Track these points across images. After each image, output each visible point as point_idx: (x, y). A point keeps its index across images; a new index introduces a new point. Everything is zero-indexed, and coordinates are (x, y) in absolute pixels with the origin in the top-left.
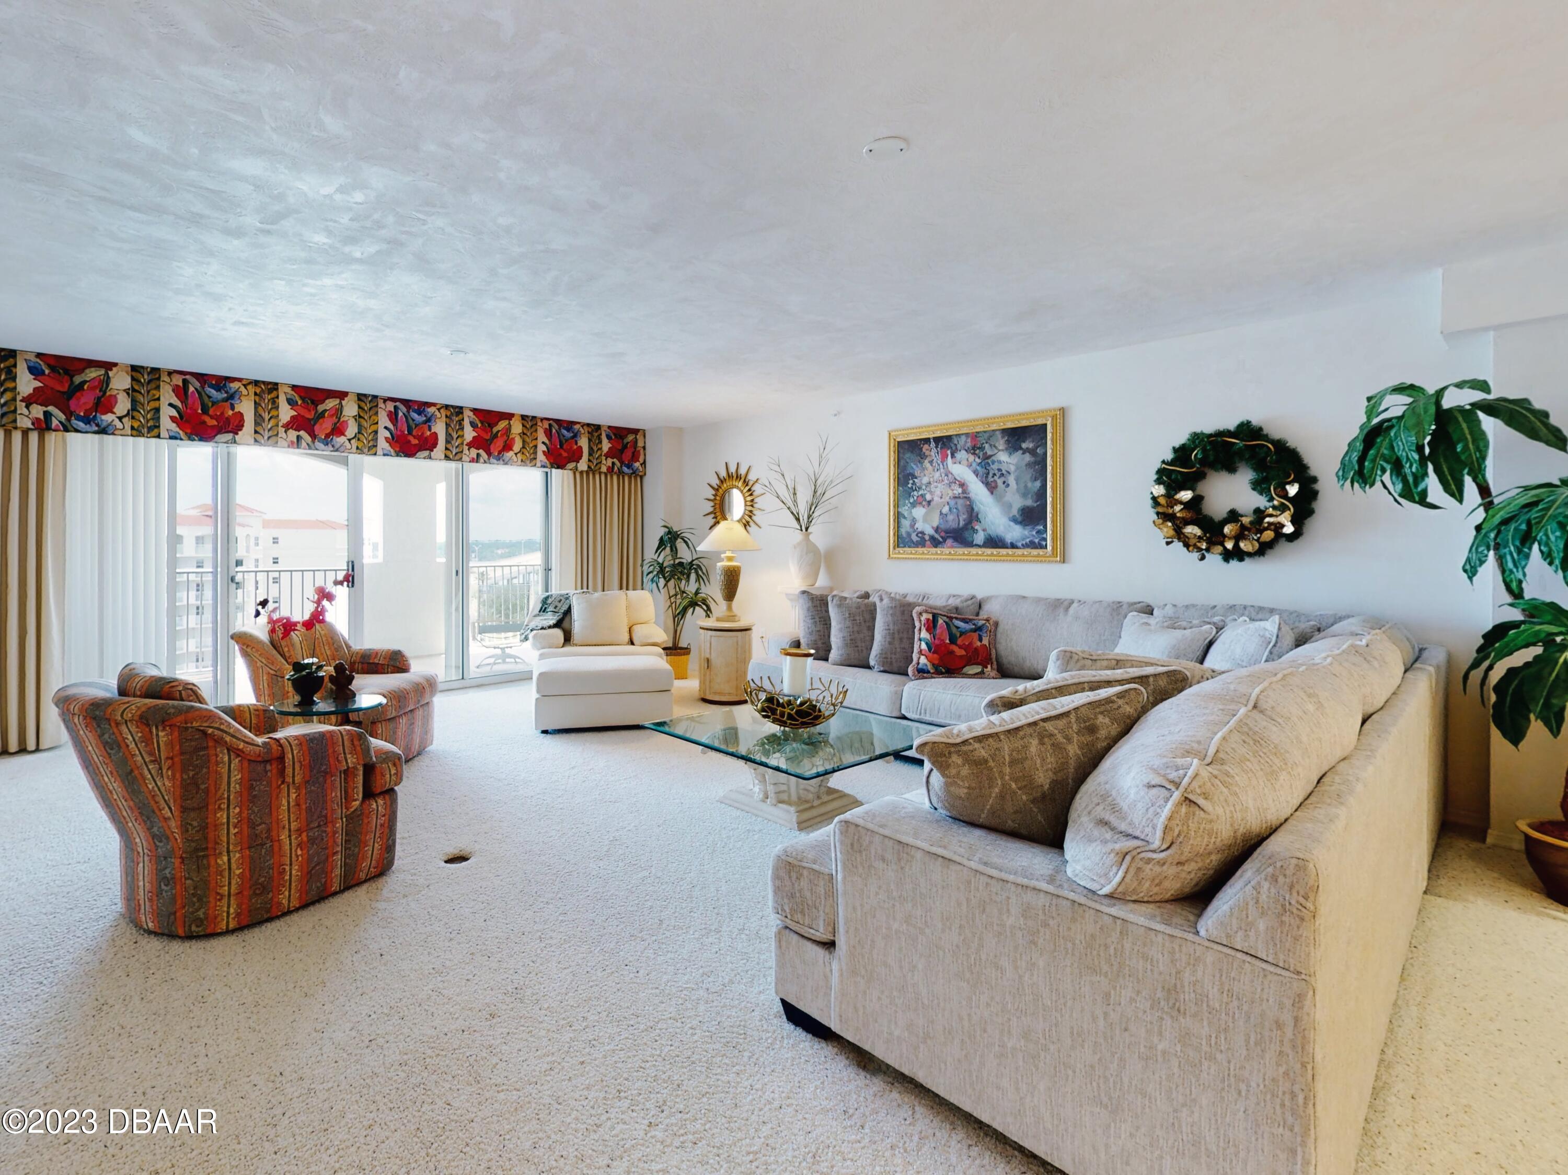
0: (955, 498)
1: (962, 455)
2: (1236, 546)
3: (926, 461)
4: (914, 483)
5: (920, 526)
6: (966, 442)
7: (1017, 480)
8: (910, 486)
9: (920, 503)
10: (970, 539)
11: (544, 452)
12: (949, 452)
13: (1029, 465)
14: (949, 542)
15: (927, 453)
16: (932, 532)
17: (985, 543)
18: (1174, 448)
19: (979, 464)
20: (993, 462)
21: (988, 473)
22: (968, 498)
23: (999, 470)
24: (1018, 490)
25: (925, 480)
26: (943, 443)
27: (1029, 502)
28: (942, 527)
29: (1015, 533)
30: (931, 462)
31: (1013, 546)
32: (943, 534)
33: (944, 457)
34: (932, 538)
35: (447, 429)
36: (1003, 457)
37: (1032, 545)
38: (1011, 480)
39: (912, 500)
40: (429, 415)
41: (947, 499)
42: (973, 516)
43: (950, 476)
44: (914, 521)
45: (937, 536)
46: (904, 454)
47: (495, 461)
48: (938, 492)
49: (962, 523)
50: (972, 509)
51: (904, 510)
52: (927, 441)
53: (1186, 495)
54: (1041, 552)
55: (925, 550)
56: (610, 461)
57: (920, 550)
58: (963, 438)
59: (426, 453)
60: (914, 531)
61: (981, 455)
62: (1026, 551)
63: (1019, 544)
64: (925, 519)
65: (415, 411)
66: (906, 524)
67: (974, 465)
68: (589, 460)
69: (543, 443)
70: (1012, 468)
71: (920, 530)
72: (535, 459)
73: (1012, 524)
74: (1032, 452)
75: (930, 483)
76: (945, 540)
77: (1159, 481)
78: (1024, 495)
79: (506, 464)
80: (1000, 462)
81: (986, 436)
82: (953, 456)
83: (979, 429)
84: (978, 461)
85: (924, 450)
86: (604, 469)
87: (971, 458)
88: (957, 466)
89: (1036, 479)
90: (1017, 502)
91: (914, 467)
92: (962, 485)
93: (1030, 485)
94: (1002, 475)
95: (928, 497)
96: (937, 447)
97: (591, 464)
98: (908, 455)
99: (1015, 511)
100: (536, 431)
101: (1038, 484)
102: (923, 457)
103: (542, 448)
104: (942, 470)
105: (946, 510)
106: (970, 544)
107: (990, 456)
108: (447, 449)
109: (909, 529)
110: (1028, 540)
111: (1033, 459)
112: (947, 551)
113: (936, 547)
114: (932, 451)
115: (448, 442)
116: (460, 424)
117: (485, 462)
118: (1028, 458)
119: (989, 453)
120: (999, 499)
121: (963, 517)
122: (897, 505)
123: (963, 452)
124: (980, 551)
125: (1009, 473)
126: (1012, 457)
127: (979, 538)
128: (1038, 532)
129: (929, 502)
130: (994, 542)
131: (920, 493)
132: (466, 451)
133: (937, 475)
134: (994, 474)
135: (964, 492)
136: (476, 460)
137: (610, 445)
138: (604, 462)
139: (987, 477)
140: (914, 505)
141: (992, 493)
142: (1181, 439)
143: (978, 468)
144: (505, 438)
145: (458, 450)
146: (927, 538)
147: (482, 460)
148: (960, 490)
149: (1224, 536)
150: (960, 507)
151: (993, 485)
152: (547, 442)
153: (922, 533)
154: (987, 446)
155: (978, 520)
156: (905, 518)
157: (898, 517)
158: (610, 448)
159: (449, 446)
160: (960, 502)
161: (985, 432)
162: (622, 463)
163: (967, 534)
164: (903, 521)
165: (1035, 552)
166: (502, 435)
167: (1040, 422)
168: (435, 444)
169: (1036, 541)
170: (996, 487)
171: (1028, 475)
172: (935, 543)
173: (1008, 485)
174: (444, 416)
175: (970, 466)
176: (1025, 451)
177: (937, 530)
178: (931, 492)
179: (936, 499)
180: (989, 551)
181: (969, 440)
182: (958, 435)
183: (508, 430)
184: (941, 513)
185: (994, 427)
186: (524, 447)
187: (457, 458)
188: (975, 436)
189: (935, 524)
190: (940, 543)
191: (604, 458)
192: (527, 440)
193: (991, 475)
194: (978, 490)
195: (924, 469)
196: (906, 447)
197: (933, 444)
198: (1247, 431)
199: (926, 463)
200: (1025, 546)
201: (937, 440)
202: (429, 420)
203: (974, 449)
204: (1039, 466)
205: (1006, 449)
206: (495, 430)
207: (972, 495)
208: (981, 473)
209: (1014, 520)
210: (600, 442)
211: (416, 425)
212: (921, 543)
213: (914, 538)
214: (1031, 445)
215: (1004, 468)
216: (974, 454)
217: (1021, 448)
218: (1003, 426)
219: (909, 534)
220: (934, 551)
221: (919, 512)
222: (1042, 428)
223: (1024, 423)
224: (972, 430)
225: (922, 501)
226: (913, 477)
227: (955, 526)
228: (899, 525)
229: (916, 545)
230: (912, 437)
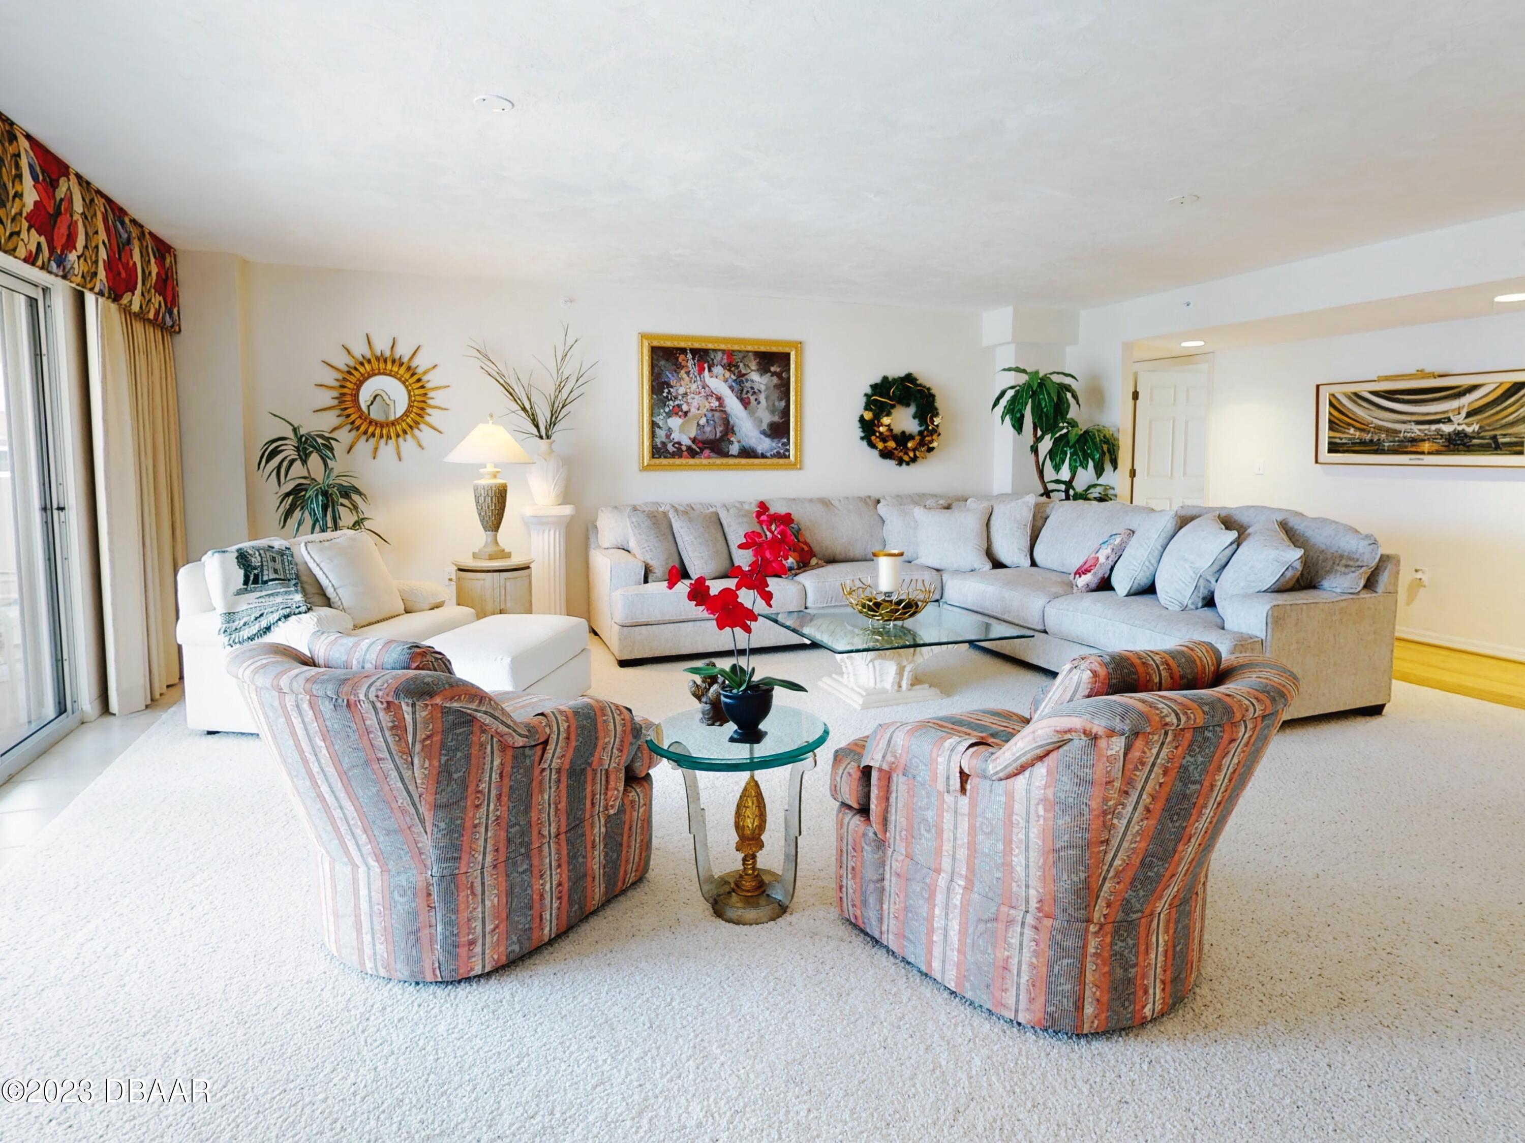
0: (712, 410)
1: (718, 370)
2: (914, 455)
3: (683, 372)
4: (669, 392)
5: (676, 436)
6: (722, 358)
7: (767, 398)
8: (665, 394)
9: (677, 414)
10: (726, 450)
12: (706, 365)
13: (776, 386)
14: (707, 452)
15: (683, 363)
16: (689, 443)
17: (739, 453)
18: (872, 385)
19: (735, 381)
20: (747, 380)
21: (742, 390)
22: (724, 412)
23: (752, 388)
24: (767, 408)
25: (681, 390)
26: (700, 356)
27: (776, 419)
28: (699, 437)
29: (764, 444)
30: (688, 373)
31: (763, 456)
32: (701, 445)
33: (701, 370)
34: (689, 448)
36: (755, 376)
37: (779, 455)
38: (762, 398)
39: (667, 410)
41: (705, 411)
42: (729, 428)
43: (707, 389)
44: (670, 431)
45: (694, 446)
46: (658, 360)
48: (695, 403)
49: (719, 435)
50: (729, 422)
51: (659, 420)
52: (683, 351)
53: (887, 420)
54: (786, 461)
55: (683, 461)
57: (677, 461)
58: (720, 355)
60: (671, 442)
61: (736, 371)
62: (775, 461)
63: (768, 455)
64: (682, 429)
66: (661, 434)
67: (730, 381)
70: (763, 388)
71: (676, 440)
73: (762, 436)
74: (779, 375)
75: (686, 394)
76: (702, 450)
77: (866, 408)
78: (773, 412)
80: (752, 381)
81: (741, 355)
82: (710, 370)
83: (736, 347)
84: (734, 377)
85: (680, 360)
87: (727, 374)
88: (714, 379)
89: (781, 400)
90: (767, 418)
91: (670, 376)
92: (719, 399)
93: (777, 403)
94: (754, 393)
95: (685, 408)
96: (693, 359)
98: (662, 363)
99: (765, 426)
101: (783, 403)
102: (679, 367)
104: (699, 383)
105: (703, 421)
106: (726, 455)
107: (744, 375)
109: (664, 440)
110: (775, 451)
111: (779, 382)
112: (705, 461)
113: (693, 457)
114: (690, 363)
118: (775, 380)
119: (744, 371)
120: (752, 414)
121: (719, 429)
122: (652, 414)
123: (720, 367)
124: (737, 461)
125: (760, 391)
126: (764, 377)
127: (734, 449)
128: (783, 444)
129: (686, 413)
130: (747, 453)
131: (676, 403)
133: (694, 386)
134: (748, 392)
135: (721, 405)
139: (741, 393)
140: (669, 415)
141: (746, 408)
143: (734, 384)
146: (684, 448)
148: (717, 404)
149: (908, 448)
150: (717, 420)
151: (747, 401)
153: (679, 443)
154: (741, 365)
155: (733, 432)
156: (659, 427)
157: (654, 425)
160: (717, 414)
161: (740, 351)
163: (723, 445)
164: (657, 430)
165: (781, 461)
167: (786, 350)
169: (782, 451)
170: (749, 403)
171: (775, 395)
172: (692, 453)
173: (759, 403)
175: (726, 381)
176: (772, 374)
177: (694, 440)
178: (687, 403)
179: (693, 410)
180: (744, 461)
181: (725, 357)
182: (715, 351)
184: (698, 425)
185: (749, 348)
188: (730, 354)
189: (692, 436)
190: (697, 453)
193: (745, 391)
194: (733, 404)
195: (681, 379)
196: (661, 354)
197: (689, 356)
198: (910, 379)
200: (773, 456)
201: (695, 352)
203: (730, 366)
204: (784, 388)
205: (758, 370)
207: (728, 409)
208: (736, 389)
209: (764, 433)
212: (678, 453)
213: (670, 448)
214: (778, 370)
215: (756, 387)
216: (729, 370)
217: (770, 371)
218: (757, 349)
219: (664, 444)
220: (691, 461)
221: (675, 422)
222: (787, 356)
223: (774, 349)
224: (729, 347)
225: (677, 411)
226: (669, 386)
227: (712, 437)
228: (653, 435)
229: (673, 455)
230: (669, 344)
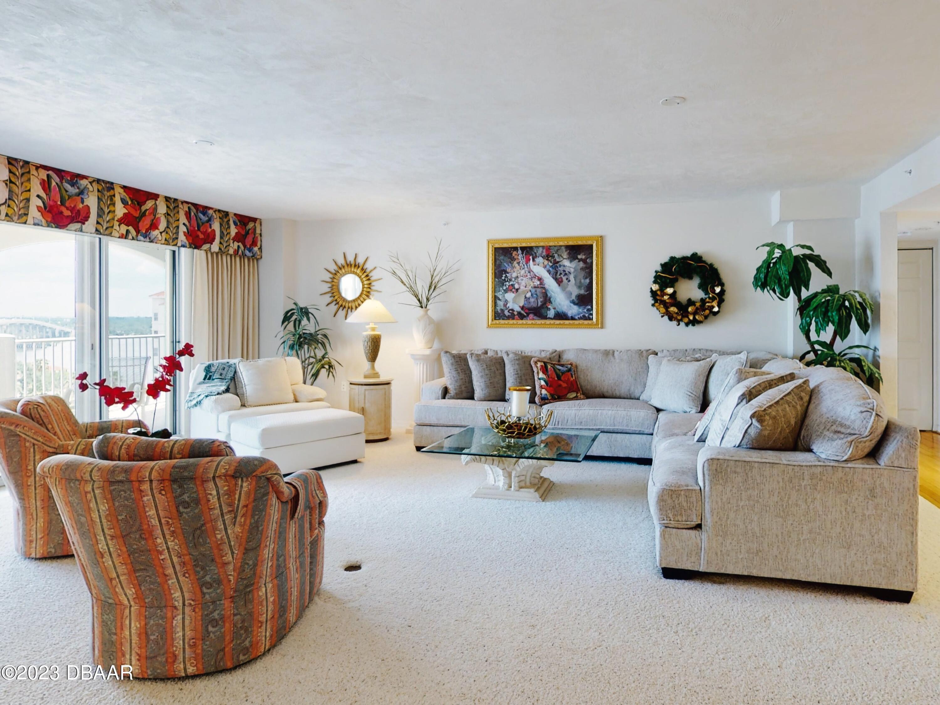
0: (535, 287)
1: (540, 260)
2: (694, 318)
3: (515, 262)
4: (506, 277)
5: (510, 305)
6: (542, 252)
7: (575, 278)
8: (503, 278)
9: (511, 290)
10: (546, 314)
11: (184, 232)
12: (531, 257)
13: (582, 269)
14: (531, 316)
15: (516, 257)
16: (519, 309)
17: (554, 316)
18: (661, 264)
19: (551, 267)
20: (560, 266)
21: (557, 273)
22: (544, 288)
23: (564, 271)
24: (575, 284)
25: (514, 275)
26: (527, 251)
27: (582, 292)
28: (526, 306)
29: (573, 310)
30: (519, 263)
31: (573, 318)
32: (527, 311)
33: (528, 261)
34: (519, 313)
35: (99, 203)
36: (566, 263)
37: (584, 318)
38: (572, 277)
39: (505, 288)
40: (82, 187)
41: (530, 288)
42: (547, 299)
43: (532, 273)
44: (506, 302)
45: (522, 312)
46: (499, 256)
47: (142, 238)
48: (523, 283)
49: (540, 304)
50: (547, 295)
51: (499, 295)
52: (516, 249)
53: (670, 291)
54: (590, 322)
55: (515, 322)
56: (236, 244)
57: (511, 322)
58: (541, 249)
59: (78, 225)
60: (507, 309)
61: (552, 260)
62: (581, 322)
63: (577, 317)
64: (514, 301)
65: (68, 182)
66: (500, 304)
67: (548, 267)
68: (221, 243)
69: (184, 224)
70: (572, 270)
71: (510, 308)
72: (177, 238)
73: (572, 305)
74: (584, 261)
75: (517, 277)
76: (528, 315)
77: (655, 282)
78: (579, 287)
79: (152, 241)
80: (564, 266)
81: (556, 249)
82: (534, 260)
83: (551, 244)
84: (551, 264)
85: (513, 255)
86: (231, 251)
87: (546, 262)
88: (537, 266)
89: (586, 278)
90: (575, 292)
91: (507, 265)
92: (540, 279)
93: (583, 281)
94: (566, 274)
95: (517, 286)
96: (522, 254)
97: (221, 246)
98: (502, 257)
99: (573, 297)
100: (178, 212)
101: (588, 281)
102: (513, 259)
103: (183, 229)
104: (526, 269)
105: (529, 295)
106: (545, 318)
107: (558, 262)
108: (98, 223)
109: (502, 308)
110: (582, 315)
111: (584, 266)
112: (530, 322)
113: (522, 319)
114: (520, 256)
115: (99, 216)
116: (112, 200)
117: (133, 239)
118: (581, 264)
119: (558, 260)
120: (564, 289)
121: (540, 300)
122: (495, 291)
123: (541, 258)
124: (552, 322)
125: (570, 273)
126: (573, 263)
127: (551, 313)
128: (588, 310)
129: (517, 290)
130: (561, 316)
131: (511, 283)
132: (116, 227)
133: (523, 272)
134: (561, 274)
135: (541, 284)
136: (125, 236)
137: (236, 231)
138: (232, 245)
139: (556, 275)
140: (506, 291)
141: (559, 285)
142: (666, 259)
143: (551, 269)
144: (152, 217)
145: (108, 225)
146: (516, 313)
147: (130, 237)
148: (538, 283)
149: (688, 312)
150: (538, 294)
151: (560, 280)
152: (187, 223)
153: (513, 310)
154: (556, 255)
155: (550, 302)
156: (500, 300)
157: (496, 298)
158: (236, 233)
159: (100, 220)
160: (538, 290)
161: (555, 246)
162: (245, 246)
163: (543, 311)
164: (498, 302)
165: (586, 322)
166: (150, 214)
167: (589, 243)
168: (87, 218)
169: (587, 315)
170: (562, 281)
171: (582, 274)
172: (521, 316)
173: (569, 281)
174: (96, 190)
175: (545, 267)
176: (580, 260)
177: (522, 308)
178: (518, 283)
179: (522, 288)
180: (558, 322)
181: (544, 251)
182: (537, 247)
183: (155, 209)
184: (526, 297)
185: (561, 243)
186: (168, 227)
187: (107, 232)
188: (548, 248)
189: (521, 305)
190: (525, 316)
191: (232, 241)
192: (171, 220)
193: (559, 274)
194: (550, 283)
195: (514, 267)
196: (501, 252)
197: (520, 252)
198: (695, 257)
199: (515, 263)
200: (580, 319)
201: (523, 249)
202: (81, 193)
203: (548, 257)
204: (588, 270)
205: (568, 258)
206: (143, 208)
207: (546, 286)
208: (552, 273)
209: (573, 302)
210: (229, 227)
211: (70, 197)
212: (512, 316)
213: (507, 313)
214: (584, 257)
215: (567, 270)
216: (547, 260)
217: (577, 258)
218: (566, 243)
219: (502, 310)
220: (520, 322)
221: (510, 296)
222: (591, 247)
223: (580, 243)
224: (547, 244)
225: (512, 289)
226: (506, 272)
227: (535, 305)
228: (495, 304)
229: (508, 318)
230: (505, 245)
